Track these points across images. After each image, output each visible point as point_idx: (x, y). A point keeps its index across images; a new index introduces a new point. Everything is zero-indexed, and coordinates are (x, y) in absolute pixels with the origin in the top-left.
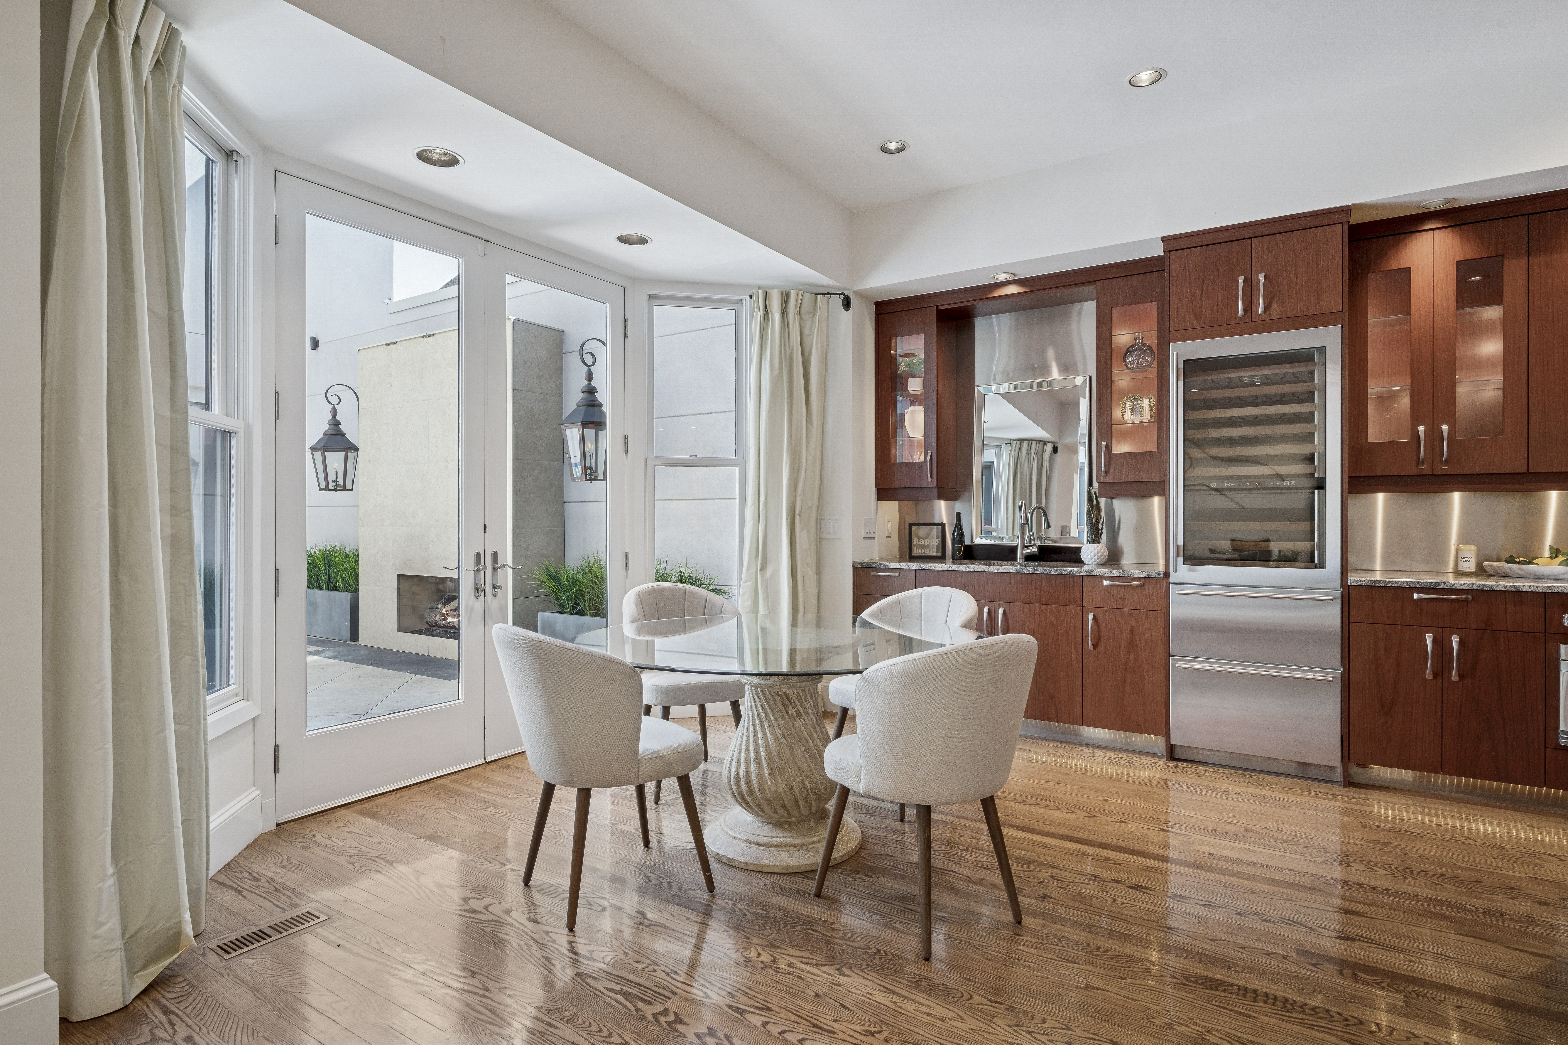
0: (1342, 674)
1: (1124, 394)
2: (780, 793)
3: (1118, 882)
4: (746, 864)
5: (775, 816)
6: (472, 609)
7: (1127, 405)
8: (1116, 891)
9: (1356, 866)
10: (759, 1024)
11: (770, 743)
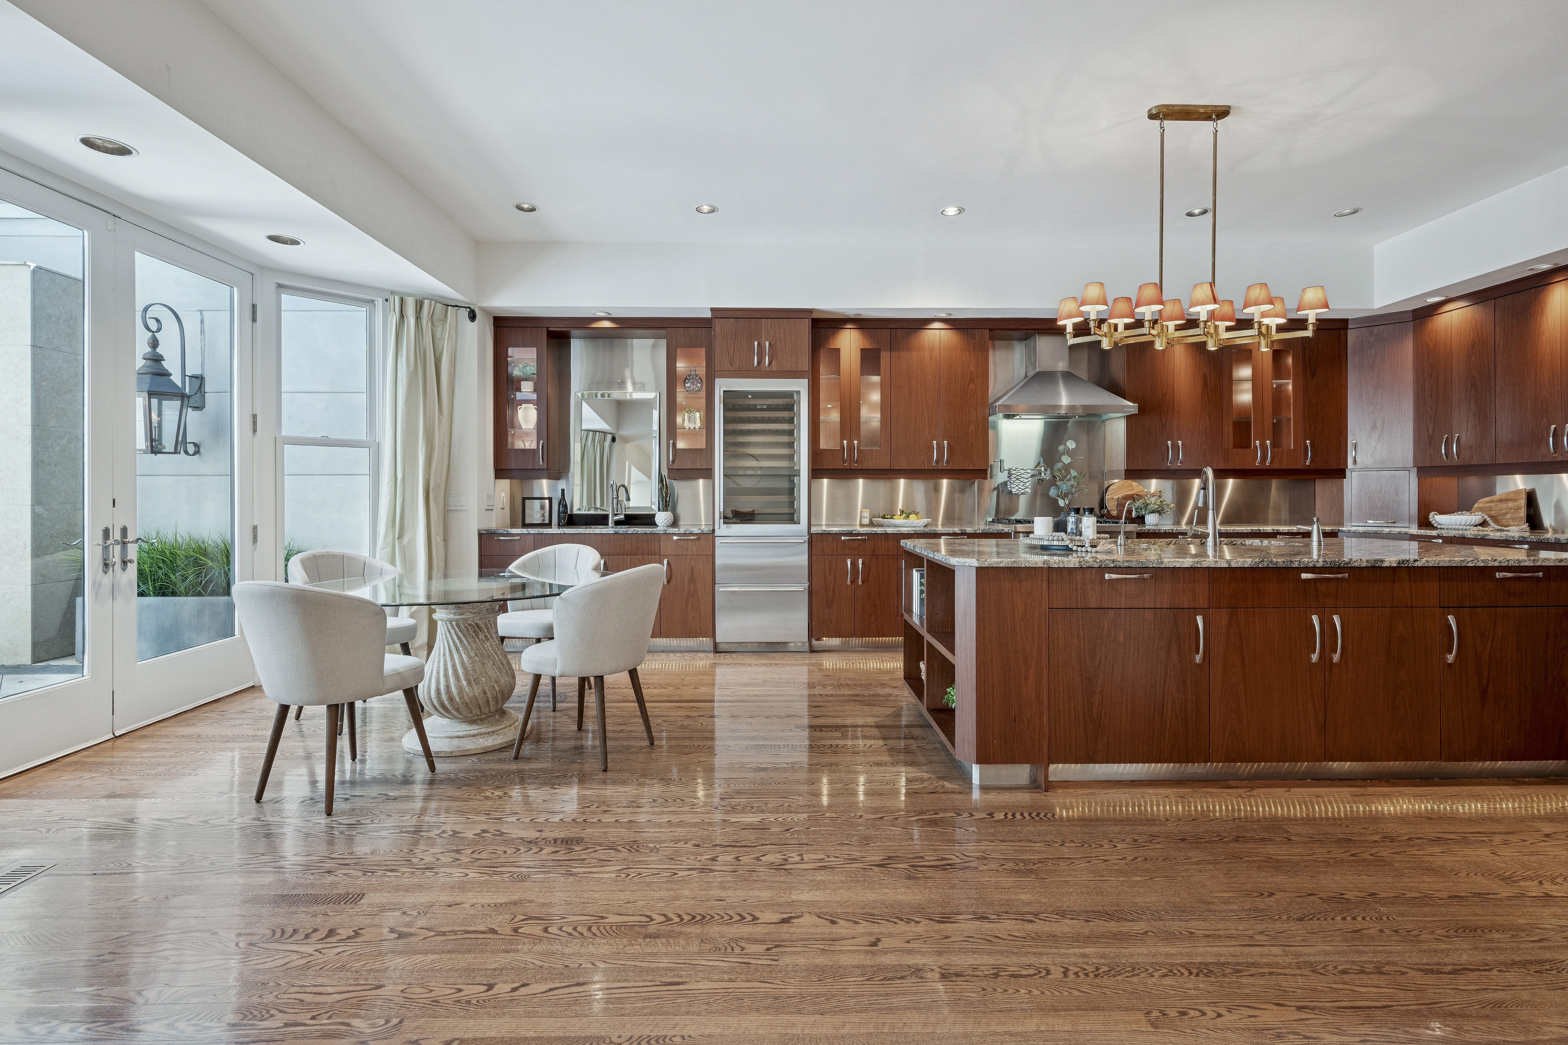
0: (809, 586)
1: (683, 409)
2: (476, 696)
3: (702, 716)
4: (451, 752)
5: (470, 715)
6: (100, 584)
7: (686, 416)
8: (701, 720)
9: (818, 688)
10: (515, 821)
11: (466, 661)
